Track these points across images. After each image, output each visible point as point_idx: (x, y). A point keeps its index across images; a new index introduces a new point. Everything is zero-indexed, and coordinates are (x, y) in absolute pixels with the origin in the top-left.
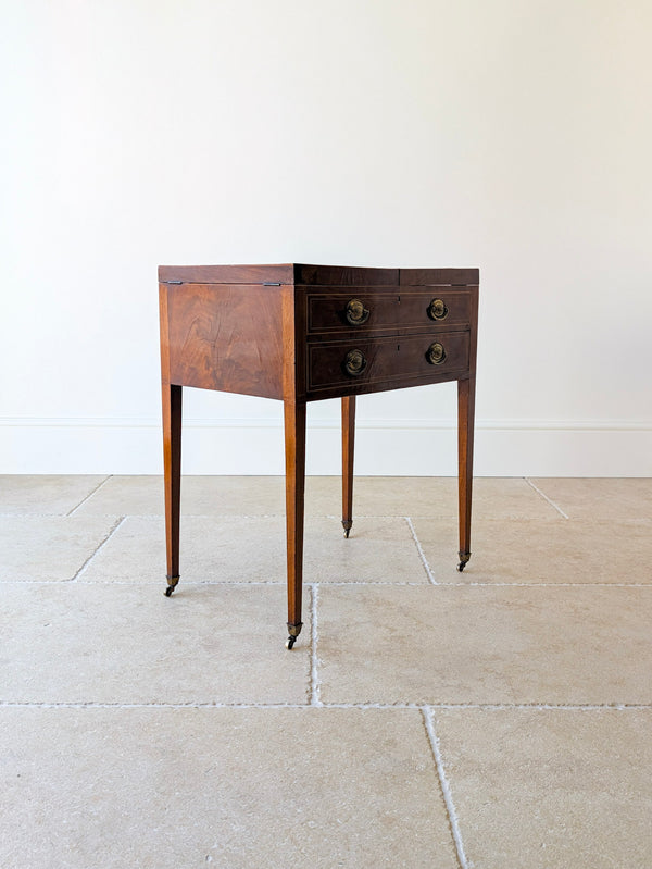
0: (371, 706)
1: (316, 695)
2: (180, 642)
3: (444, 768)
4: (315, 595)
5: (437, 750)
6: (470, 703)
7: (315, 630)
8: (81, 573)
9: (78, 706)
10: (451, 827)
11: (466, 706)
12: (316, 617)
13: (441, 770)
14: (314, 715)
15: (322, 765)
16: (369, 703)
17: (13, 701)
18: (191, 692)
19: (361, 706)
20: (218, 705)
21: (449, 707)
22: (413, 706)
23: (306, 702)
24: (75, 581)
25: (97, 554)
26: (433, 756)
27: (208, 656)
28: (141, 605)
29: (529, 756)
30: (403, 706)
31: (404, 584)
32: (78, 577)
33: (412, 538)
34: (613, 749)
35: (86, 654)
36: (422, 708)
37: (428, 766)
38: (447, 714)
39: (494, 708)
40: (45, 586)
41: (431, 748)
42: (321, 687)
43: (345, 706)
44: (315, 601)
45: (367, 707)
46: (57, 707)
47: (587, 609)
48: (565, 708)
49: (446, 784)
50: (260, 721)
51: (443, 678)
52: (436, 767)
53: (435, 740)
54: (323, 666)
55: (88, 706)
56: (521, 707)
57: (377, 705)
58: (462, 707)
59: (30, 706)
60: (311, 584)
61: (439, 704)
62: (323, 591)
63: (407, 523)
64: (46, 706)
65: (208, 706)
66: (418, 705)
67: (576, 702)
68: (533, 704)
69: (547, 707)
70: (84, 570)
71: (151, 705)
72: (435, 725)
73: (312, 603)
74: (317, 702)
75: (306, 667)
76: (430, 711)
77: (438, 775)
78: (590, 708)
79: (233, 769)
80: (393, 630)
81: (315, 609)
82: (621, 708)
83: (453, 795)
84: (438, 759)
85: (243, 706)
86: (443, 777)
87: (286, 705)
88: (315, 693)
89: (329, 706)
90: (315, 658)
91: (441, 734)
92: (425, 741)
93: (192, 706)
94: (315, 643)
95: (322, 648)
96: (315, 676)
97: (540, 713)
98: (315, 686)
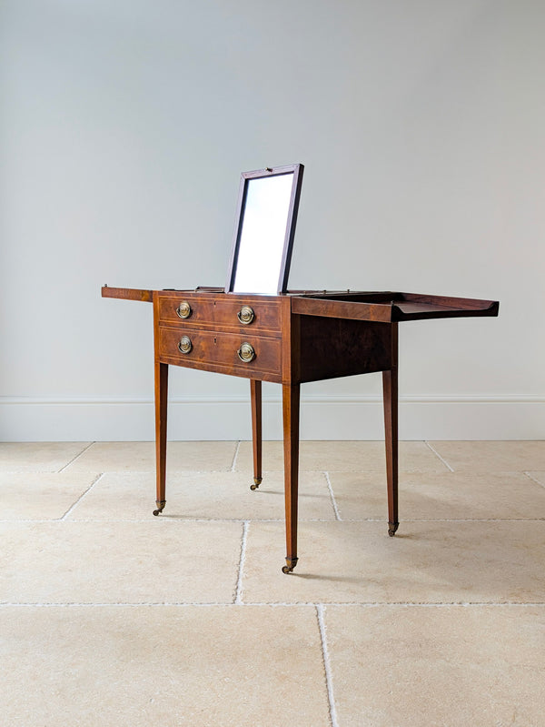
0: (279, 605)
1: (239, 597)
2: (141, 562)
3: (328, 645)
4: (246, 529)
5: (324, 633)
6: (353, 603)
7: (243, 553)
8: (68, 514)
10: (326, 681)
11: (350, 604)
12: (245, 544)
13: (325, 646)
14: (236, 611)
16: (278, 602)
18: (147, 596)
19: (272, 605)
20: (166, 604)
21: (338, 605)
22: (311, 604)
23: (232, 602)
24: (63, 520)
25: (80, 500)
26: (321, 637)
27: (161, 572)
28: (112, 536)
30: (304, 604)
31: (316, 520)
32: (66, 517)
33: (327, 487)
34: (454, 632)
35: (70, 570)
36: (317, 606)
37: (316, 643)
38: (335, 610)
39: (371, 606)
40: (40, 524)
41: (320, 632)
42: (244, 592)
43: (260, 605)
44: (246, 533)
45: (276, 605)
48: (424, 605)
49: (327, 655)
50: (196, 615)
51: (336, 585)
52: (322, 644)
53: (324, 627)
54: (247, 578)
55: (71, 606)
56: (392, 605)
57: (284, 604)
58: (347, 605)
60: (244, 521)
61: (330, 603)
62: (253, 526)
63: (325, 476)
65: (158, 605)
66: (314, 604)
67: (433, 601)
68: (401, 603)
69: (411, 605)
70: (70, 512)
71: (116, 605)
72: (325, 616)
73: (243, 534)
74: (240, 602)
75: (234, 579)
76: (322, 608)
77: (322, 649)
78: (442, 605)
79: (173, 645)
80: (302, 553)
81: (245, 539)
82: (466, 605)
83: (332, 662)
84: (324, 639)
85: (185, 605)
86: (325, 652)
87: (216, 604)
88: (238, 596)
89: (248, 604)
90: (241, 572)
91: (329, 623)
92: (317, 627)
93: (148, 604)
94: (242, 563)
95: (247, 565)
96: (240, 584)
97: (405, 609)
98: (239, 592)
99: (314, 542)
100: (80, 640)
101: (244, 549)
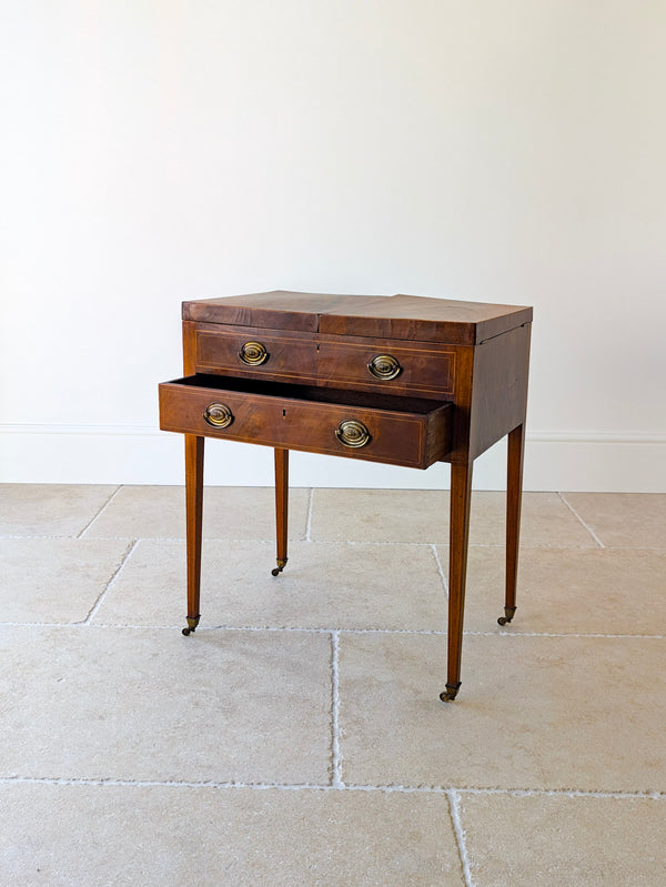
0: (395, 789)
1: (338, 774)
2: (197, 704)
3: (471, 869)
4: (336, 645)
5: (463, 846)
6: (498, 788)
7: (336, 691)
8: (93, 613)
9: (95, 783)
11: (493, 791)
12: (337, 674)
13: (467, 871)
14: (336, 800)
15: (345, 863)
16: (391, 785)
17: (28, 775)
18: (210, 767)
19: (384, 788)
20: (238, 785)
21: (476, 792)
22: (438, 790)
23: (328, 782)
24: (88, 623)
25: (109, 589)
26: (459, 853)
27: (226, 723)
28: (155, 655)
29: (558, 856)
30: (428, 789)
31: (429, 632)
32: (91, 619)
33: (438, 572)
34: (647, 849)
35: (101, 717)
36: (447, 791)
37: (453, 865)
38: (474, 801)
39: (523, 795)
40: (57, 630)
41: (457, 844)
42: (343, 764)
43: (368, 789)
44: (336, 652)
45: (390, 790)
46: (73, 783)
47: (621, 668)
48: (597, 796)
50: (280, 806)
51: (470, 754)
52: (462, 867)
53: (461, 833)
54: (345, 737)
55: (105, 783)
56: (551, 793)
57: (401, 788)
58: (489, 792)
59: (47, 782)
60: (332, 631)
61: (465, 787)
62: (344, 640)
63: (432, 552)
64: (62, 782)
65: (227, 786)
66: (443, 788)
67: (609, 788)
68: (564, 790)
69: (579, 794)
70: (96, 610)
71: (168, 784)
72: (461, 814)
73: (332, 656)
74: (339, 784)
75: (327, 738)
76: (456, 798)
77: (464, 877)
78: (623, 796)
79: (253, 865)
80: (417, 692)
81: (335, 663)
82: (656, 796)
84: (464, 857)
85: (263, 787)
86: (468, 881)
87: (307, 786)
88: (336, 771)
89: (351, 788)
90: (336, 726)
91: (467, 826)
92: (451, 834)
93: (211, 784)
94: (336, 708)
95: (343, 714)
96: (337, 748)
97: (570, 802)
98: (336, 763)
99: (432, 673)
100: (122, 851)
101: (337, 682)
